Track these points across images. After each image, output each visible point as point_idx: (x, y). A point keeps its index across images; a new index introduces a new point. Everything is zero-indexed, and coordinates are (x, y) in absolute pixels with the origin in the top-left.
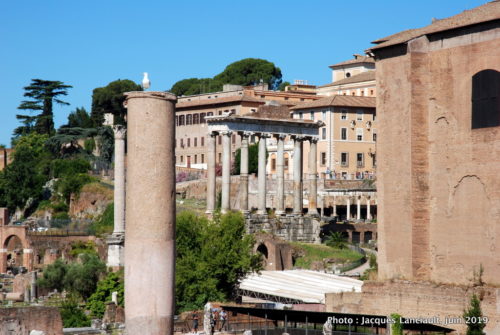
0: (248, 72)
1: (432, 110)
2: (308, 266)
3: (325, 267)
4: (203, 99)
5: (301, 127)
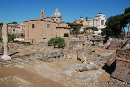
0: (14, 23)
1: (29, 26)
3: (21, 38)
4: (10, 25)
5: (19, 27)
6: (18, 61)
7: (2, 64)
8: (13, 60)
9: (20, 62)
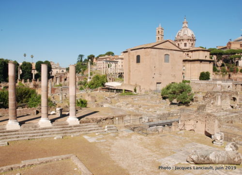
0: (109, 54)
1: (131, 60)
2: (116, 81)
4: (103, 57)
5: (116, 62)
6: (91, 129)
7: (66, 131)
8: (83, 126)
9: (94, 130)
